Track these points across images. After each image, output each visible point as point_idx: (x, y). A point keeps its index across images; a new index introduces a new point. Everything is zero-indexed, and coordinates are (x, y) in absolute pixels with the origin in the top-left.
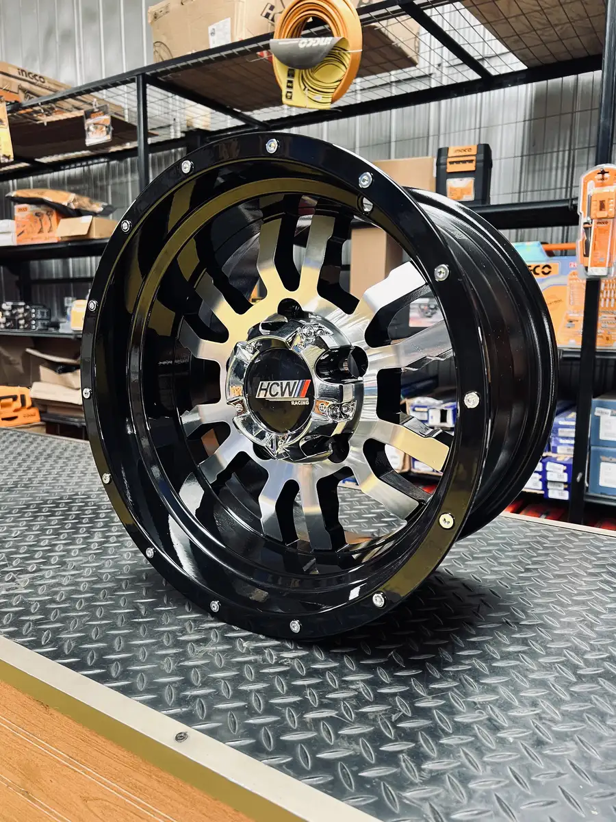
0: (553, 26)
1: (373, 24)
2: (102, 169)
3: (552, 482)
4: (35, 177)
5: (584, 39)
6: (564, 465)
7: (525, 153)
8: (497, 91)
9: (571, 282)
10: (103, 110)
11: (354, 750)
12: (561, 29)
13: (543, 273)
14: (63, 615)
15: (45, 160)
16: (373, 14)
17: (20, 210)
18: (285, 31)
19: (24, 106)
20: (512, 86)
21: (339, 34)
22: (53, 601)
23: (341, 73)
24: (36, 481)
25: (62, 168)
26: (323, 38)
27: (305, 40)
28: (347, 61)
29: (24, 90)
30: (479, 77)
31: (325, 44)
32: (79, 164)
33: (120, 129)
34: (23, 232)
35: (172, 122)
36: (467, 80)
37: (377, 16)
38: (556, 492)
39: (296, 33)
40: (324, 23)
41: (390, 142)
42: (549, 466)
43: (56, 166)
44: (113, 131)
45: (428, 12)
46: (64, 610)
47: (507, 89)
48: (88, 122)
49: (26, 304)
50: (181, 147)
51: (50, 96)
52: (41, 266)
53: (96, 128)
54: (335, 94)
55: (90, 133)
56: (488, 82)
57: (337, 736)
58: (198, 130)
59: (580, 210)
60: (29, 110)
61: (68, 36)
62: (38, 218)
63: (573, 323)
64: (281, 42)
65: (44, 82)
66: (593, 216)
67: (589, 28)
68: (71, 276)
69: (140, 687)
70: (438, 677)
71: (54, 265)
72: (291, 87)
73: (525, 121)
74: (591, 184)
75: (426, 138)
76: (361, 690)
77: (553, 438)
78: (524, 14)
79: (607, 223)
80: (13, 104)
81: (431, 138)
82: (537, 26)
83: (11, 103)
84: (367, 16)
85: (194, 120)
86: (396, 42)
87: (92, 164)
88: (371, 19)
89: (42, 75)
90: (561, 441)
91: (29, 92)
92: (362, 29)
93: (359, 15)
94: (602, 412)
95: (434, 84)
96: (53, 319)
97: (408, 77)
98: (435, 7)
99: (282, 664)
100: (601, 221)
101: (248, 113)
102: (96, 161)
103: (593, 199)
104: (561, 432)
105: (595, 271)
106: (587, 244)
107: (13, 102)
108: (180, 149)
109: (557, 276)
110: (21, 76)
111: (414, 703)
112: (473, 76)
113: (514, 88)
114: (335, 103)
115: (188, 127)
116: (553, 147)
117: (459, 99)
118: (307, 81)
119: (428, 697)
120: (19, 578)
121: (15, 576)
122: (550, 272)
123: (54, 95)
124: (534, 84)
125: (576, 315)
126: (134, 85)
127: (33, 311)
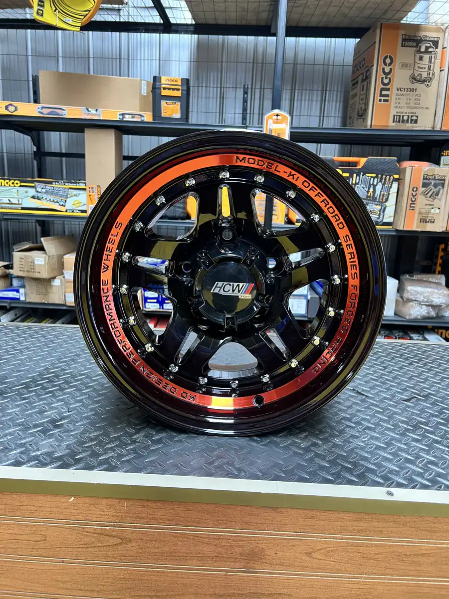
5: (239, 14)
8: (171, 36)
20: (184, 34)
23: (90, 5)
30: (162, 22)
36: (154, 22)
41: (89, 58)
47: (181, 35)
54: (83, 20)
56: (167, 27)
67: (245, 8)
72: (43, 6)
73: (190, 61)
75: (118, 60)
81: (122, 61)
95: (123, 19)
103: (273, 131)
112: (158, 20)
113: (187, 36)
117: (146, 34)
118: (57, 3)
124: (197, 35)
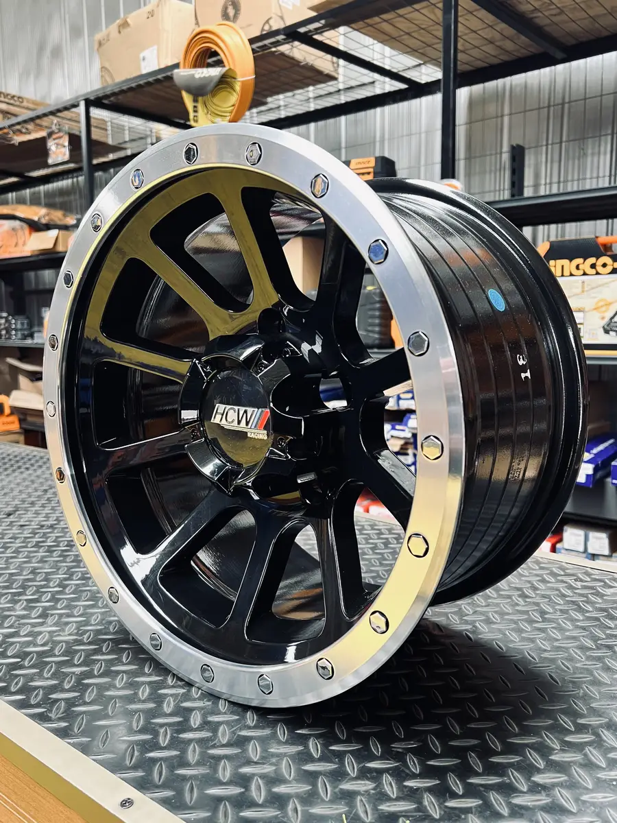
10: (62, 130)
15: (33, 174)
18: (188, 61)
21: (228, 65)
23: (234, 98)
26: (215, 69)
27: (200, 70)
28: (238, 87)
29: (2, 111)
31: (216, 73)
35: (149, 133)
37: (271, 43)
39: (197, 62)
48: (50, 142)
53: (57, 148)
54: (231, 117)
55: (52, 152)
60: (6, 131)
62: (15, 233)
64: (182, 73)
65: (22, 102)
72: (197, 112)
84: (261, 44)
85: (161, 132)
88: (264, 47)
89: (21, 95)
91: (8, 113)
112: (399, 85)
118: (208, 105)
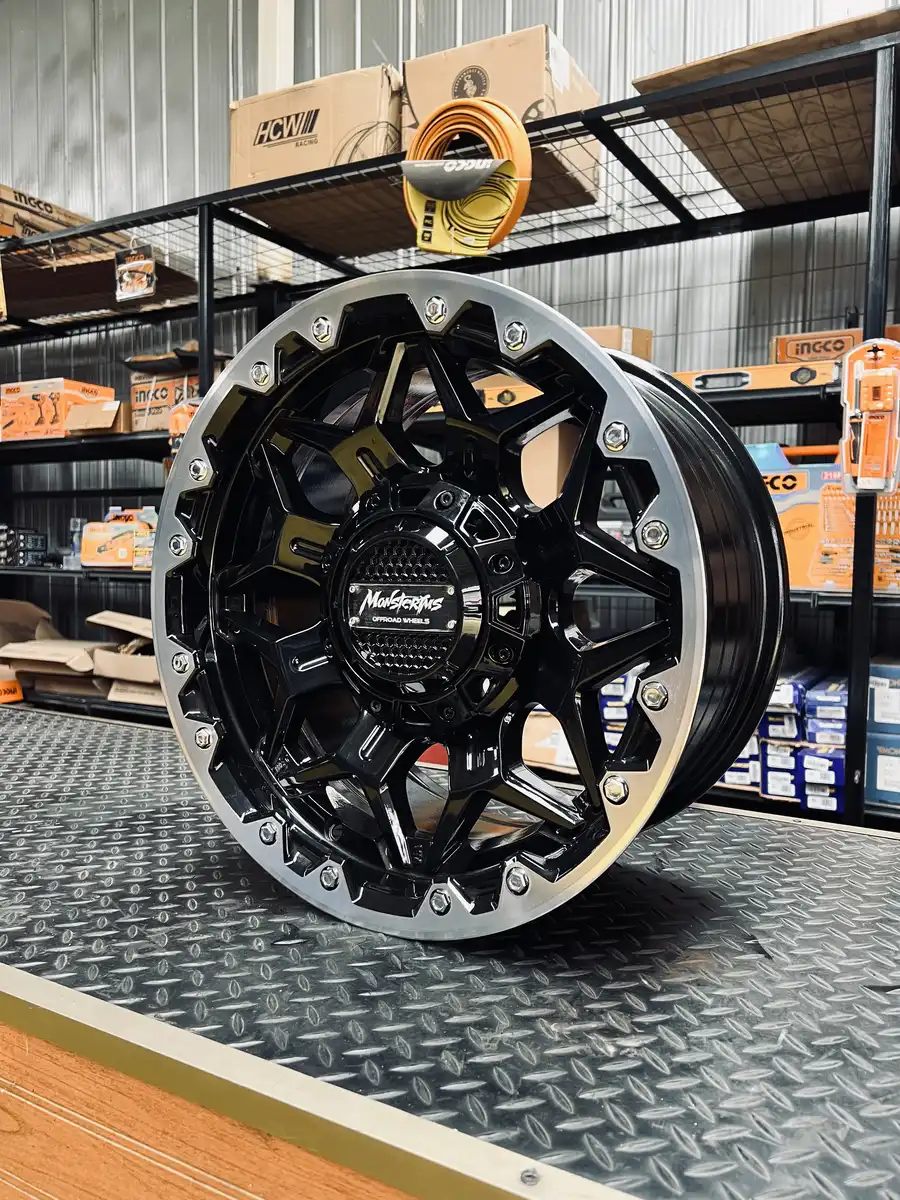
0: (786, 155)
1: (543, 146)
2: (128, 336)
3: (811, 784)
4: (26, 346)
5: (825, 173)
6: (830, 759)
7: (742, 325)
8: (700, 242)
9: (826, 498)
10: (145, 251)
11: (808, 1187)
12: (798, 158)
13: (785, 486)
14: (249, 989)
15: (42, 321)
16: (545, 132)
17: (9, 391)
18: (423, 151)
19: (27, 243)
20: (723, 234)
21: (501, 155)
22: (221, 968)
23: (504, 207)
24: (106, 786)
25: (69, 333)
26: (480, 161)
27: (453, 162)
28: (513, 191)
29: (22, 222)
30: (677, 221)
31: (482, 167)
32: (95, 329)
33: (168, 279)
34: (11, 423)
35: (234, 271)
36: (662, 225)
38: (819, 799)
39: (438, 153)
40: (480, 140)
42: (808, 761)
43: (59, 331)
44: (157, 282)
45: (619, 132)
46: (244, 982)
47: (716, 238)
48: (122, 267)
49: (10, 528)
50: (247, 306)
51: (61, 232)
52: (28, 473)
53: (133, 277)
54: (494, 235)
55: (123, 285)
56: (690, 228)
57: (771, 1167)
58: (276, 283)
59: (844, 399)
60: (31, 250)
61: (82, 151)
62: (36, 403)
63: (830, 557)
64: (417, 164)
65: (51, 212)
66: (863, 407)
67: (835, 158)
68: (75, 487)
69: (427, 1098)
70: (872, 1071)
71: (50, 472)
72: (431, 226)
73: (740, 281)
74: (859, 364)
75: (602, 302)
76: (768, 1094)
77: (810, 721)
78: (750, 138)
79: (883, 417)
80: (9, 240)
81: (609, 302)
82: (765, 155)
83: (6, 239)
84: (537, 134)
85: (270, 270)
86: (571, 169)
87: (114, 329)
88: (542, 139)
89: (48, 202)
90: (822, 725)
91: (30, 225)
92: (534, 153)
93: (527, 132)
94: (877, 684)
95: (613, 228)
96: (51, 550)
97: (582, 217)
98: (629, 125)
99: (625, 1057)
100: (875, 415)
101: (349, 261)
102: (120, 324)
103: (863, 384)
104: (821, 712)
105: (866, 483)
106: (855, 446)
107: (10, 237)
108: (245, 310)
109: (803, 492)
110: (18, 203)
111: (858, 1110)
112: (670, 219)
113: (728, 237)
114: (492, 249)
115: (260, 278)
116: (780, 317)
117: (648, 249)
118: (452, 215)
119: (873, 1101)
120: (151, 933)
121: (142, 930)
122: (794, 485)
123: (65, 231)
124: (754, 232)
125: (834, 545)
126: (196, 220)
127: (22, 537)
